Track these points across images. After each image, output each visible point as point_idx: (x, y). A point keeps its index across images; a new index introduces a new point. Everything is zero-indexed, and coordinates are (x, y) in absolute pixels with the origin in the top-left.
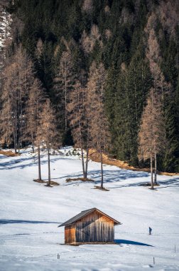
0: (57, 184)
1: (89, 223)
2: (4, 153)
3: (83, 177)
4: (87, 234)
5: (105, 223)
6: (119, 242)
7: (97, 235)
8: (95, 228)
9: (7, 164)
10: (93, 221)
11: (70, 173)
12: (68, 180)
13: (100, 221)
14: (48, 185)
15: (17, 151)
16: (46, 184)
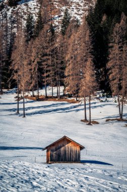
0: (98, 123)
1: (61, 147)
2: (68, 101)
3: (119, 118)
4: (59, 155)
5: (73, 148)
6: (84, 162)
7: (67, 156)
8: (65, 151)
9: (67, 108)
10: (63, 146)
11: (110, 115)
12: (107, 121)
13: (69, 146)
14: (89, 124)
15: (78, 99)
16: (88, 123)
